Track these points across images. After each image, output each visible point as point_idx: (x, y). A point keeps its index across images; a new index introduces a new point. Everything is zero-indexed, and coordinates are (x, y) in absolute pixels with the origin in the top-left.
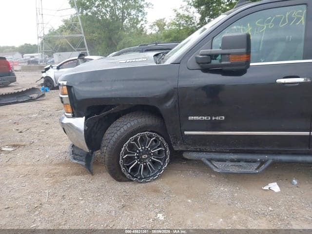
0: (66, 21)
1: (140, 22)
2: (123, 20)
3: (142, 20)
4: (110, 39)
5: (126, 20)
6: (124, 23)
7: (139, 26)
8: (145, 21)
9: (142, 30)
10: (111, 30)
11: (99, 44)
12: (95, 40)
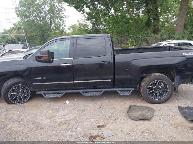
0: (15, 24)
1: (62, 26)
2: (51, 24)
3: (63, 25)
4: (43, 36)
5: (53, 25)
6: (52, 26)
7: (61, 28)
8: (65, 25)
9: (63, 31)
10: (43, 31)
11: (37, 39)
12: (34, 37)
